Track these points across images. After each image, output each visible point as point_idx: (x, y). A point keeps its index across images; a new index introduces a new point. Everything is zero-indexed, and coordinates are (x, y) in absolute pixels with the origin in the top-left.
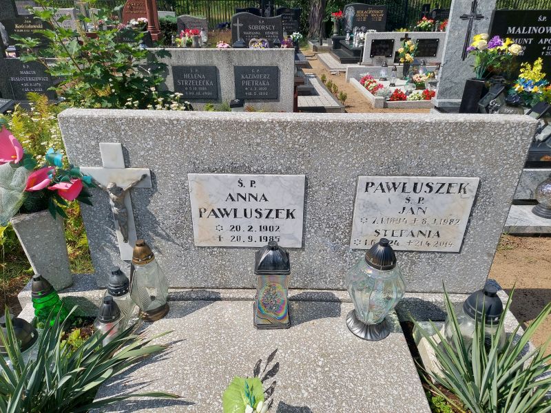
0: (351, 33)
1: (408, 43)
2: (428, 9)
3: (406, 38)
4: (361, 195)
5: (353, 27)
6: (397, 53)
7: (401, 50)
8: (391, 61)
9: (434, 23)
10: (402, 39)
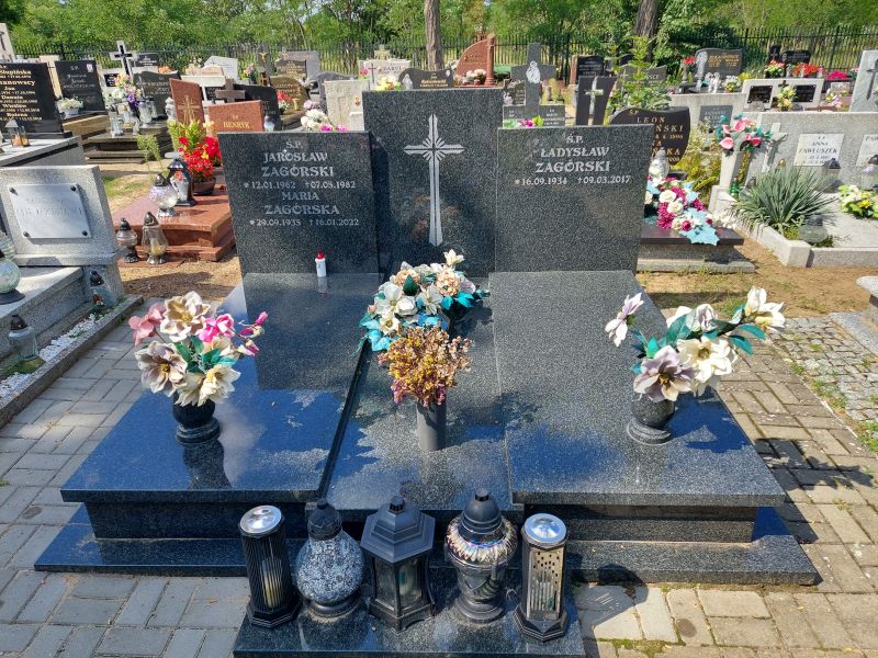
0: (703, 79)
1: (786, 89)
2: (778, 51)
3: (784, 85)
4: (864, 142)
5: (704, 74)
6: (775, 100)
7: (780, 96)
8: (768, 105)
9: (785, 67)
10: (780, 86)
